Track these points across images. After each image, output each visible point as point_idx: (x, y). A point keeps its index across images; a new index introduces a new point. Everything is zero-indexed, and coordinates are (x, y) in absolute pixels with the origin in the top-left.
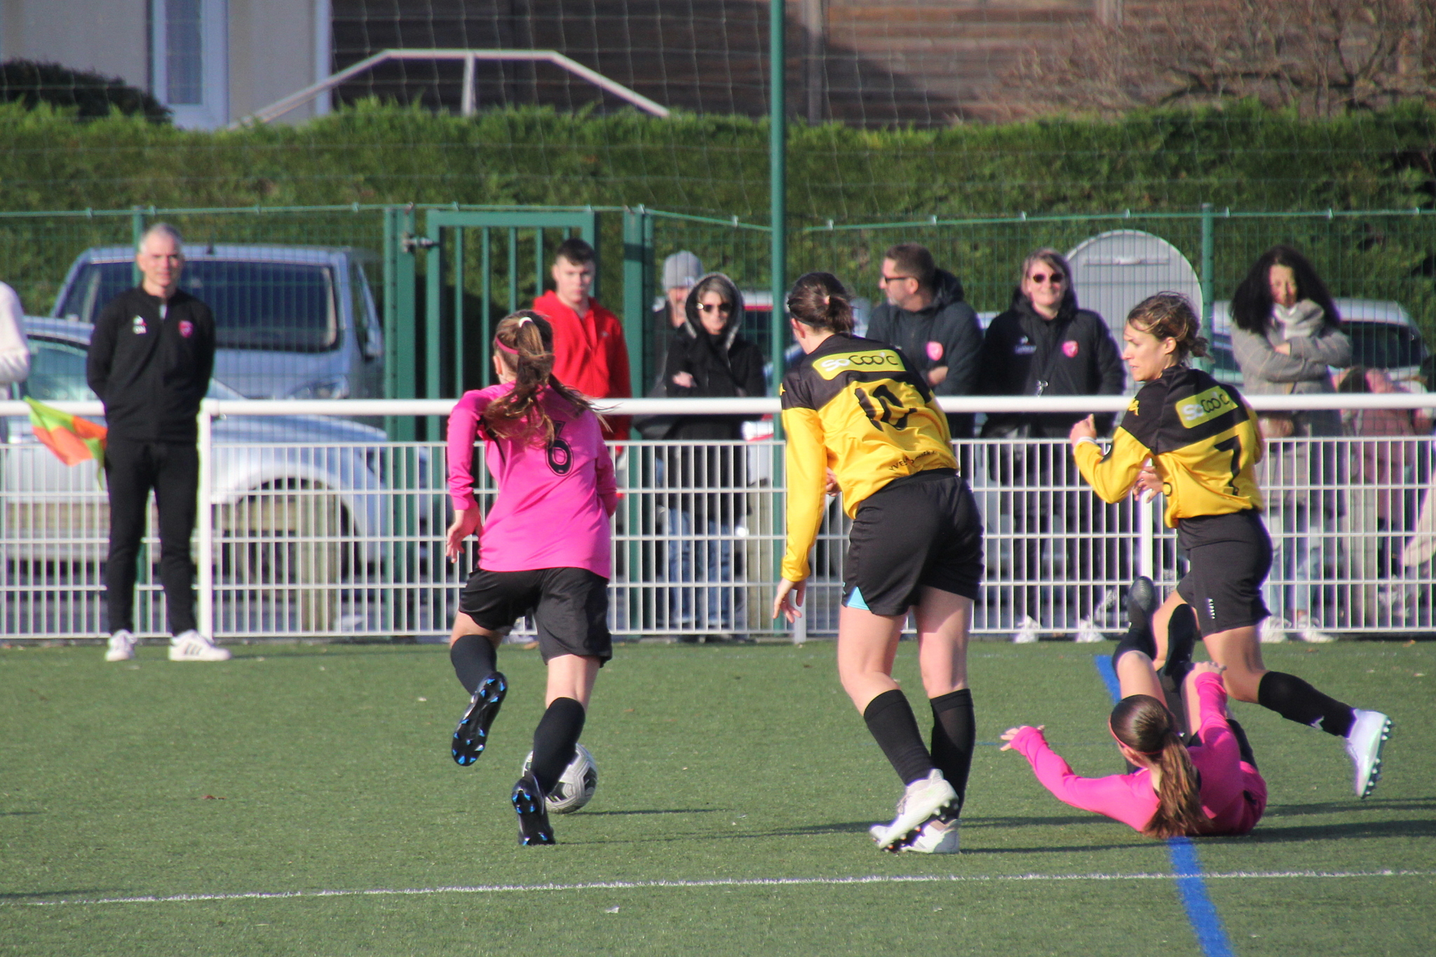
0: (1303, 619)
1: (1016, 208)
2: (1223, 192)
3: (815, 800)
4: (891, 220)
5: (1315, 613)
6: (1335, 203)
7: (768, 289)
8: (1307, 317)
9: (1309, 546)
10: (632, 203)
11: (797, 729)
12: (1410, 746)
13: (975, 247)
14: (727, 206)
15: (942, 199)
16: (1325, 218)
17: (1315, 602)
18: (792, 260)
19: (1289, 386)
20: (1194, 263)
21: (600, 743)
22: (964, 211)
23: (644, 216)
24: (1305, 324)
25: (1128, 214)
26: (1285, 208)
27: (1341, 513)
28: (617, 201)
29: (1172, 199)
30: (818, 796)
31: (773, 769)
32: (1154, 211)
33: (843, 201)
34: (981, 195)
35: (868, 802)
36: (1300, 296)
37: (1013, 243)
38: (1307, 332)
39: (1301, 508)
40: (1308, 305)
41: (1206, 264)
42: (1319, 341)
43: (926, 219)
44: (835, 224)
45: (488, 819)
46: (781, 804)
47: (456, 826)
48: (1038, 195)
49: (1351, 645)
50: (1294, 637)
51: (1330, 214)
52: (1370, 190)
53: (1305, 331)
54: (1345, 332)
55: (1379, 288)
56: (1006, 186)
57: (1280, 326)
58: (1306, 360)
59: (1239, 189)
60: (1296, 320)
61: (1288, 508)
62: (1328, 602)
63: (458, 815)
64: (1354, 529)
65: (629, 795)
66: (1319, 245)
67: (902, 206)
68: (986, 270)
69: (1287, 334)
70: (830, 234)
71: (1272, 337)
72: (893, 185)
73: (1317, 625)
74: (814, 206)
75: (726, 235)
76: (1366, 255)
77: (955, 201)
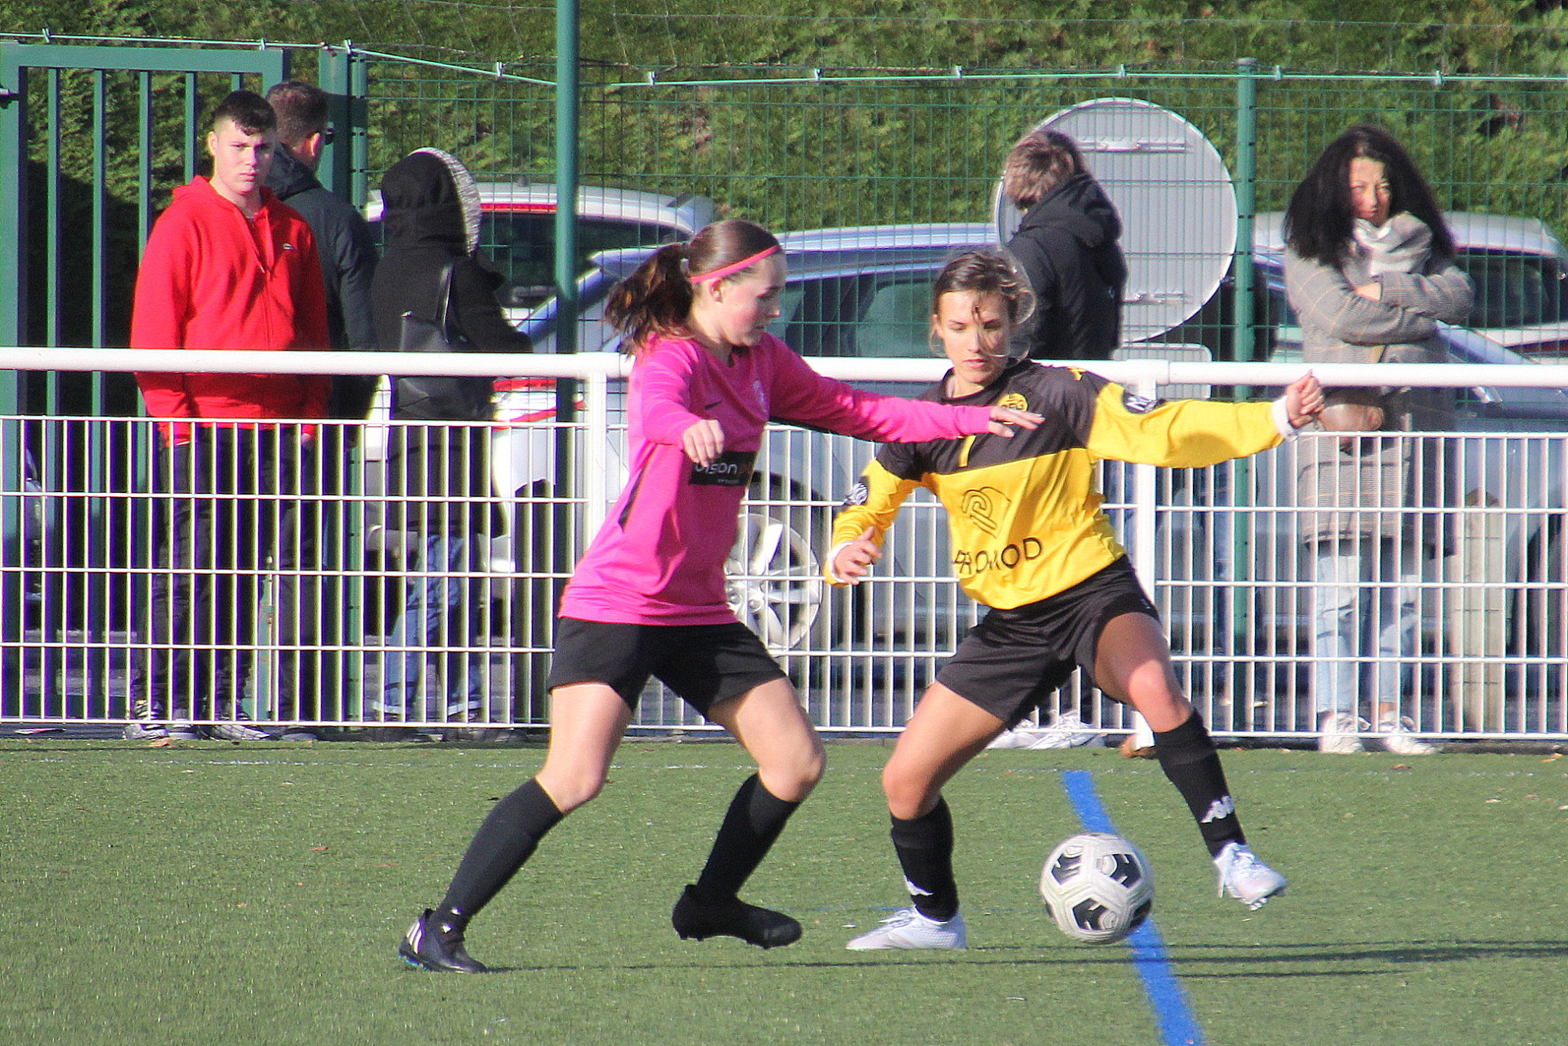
0: (1388, 717)
1: (944, 59)
2: (1271, 39)
3: (617, 995)
4: (746, 73)
5: (1407, 710)
6: (1444, 60)
7: (551, 180)
8: (1407, 242)
9: (1398, 602)
10: (332, 36)
11: (589, 883)
12: (1551, 918)
13: (879, 121)
14: (485, 45)
15: (826, 41)
16: (1427, 85)
17: (1407, 691)
18: (586, 132)
19: (1377, 350)
20: (1223, 151)
21: (271, 899)
22: (863, 62)
23: (350, 59)
24: (1402, 252)
25: (1121, 73)
26: (1368, 66)
27: (1449, 552)
28: (307, 32)
29: (1189, 48)
30: (621, 989)
31: (550, 944)
32: (1162, 67)
33: (670, 40)
34: (889, 35)
35: (700, 998)
36: (1394, 209)
37: (940, 113)
38: (1406, 266)
39: (1387, 543)
40: (1407, 222)
41: (1242, 152)
42: (1425, 281)
43: (801, 74)
44: (657, 78)
45: (88, 1021)
46: (561, 1002)
47: (37, 1030)
48: (979, 38)
49: (1462, 759)
50: (1373, 745)
51: (1437, 78)
52: (1500, 43)
53: (1403, 262)
54: (1460, 266)
55: (1511, 196)
56: (929, 25)
57: (1364, 253)
58: (1404, 309)
59: (1295, 37)
60: (1391, 246)
61: (1367, 541)
62: (1429, 691)
63: (40, 1014)
64: (1469, 577)
65: (318, 984)
66: (1418, 127)
67: (763, 52)
68: (896, 154)
69: (1375, 267)
70: (649, 94)
71: (1351, 272)
72: (749, 18)
73: (1410, 728)
74: (624, 47)
75: (481, 92)
76: (1491, 143)
77: (847, 46)
